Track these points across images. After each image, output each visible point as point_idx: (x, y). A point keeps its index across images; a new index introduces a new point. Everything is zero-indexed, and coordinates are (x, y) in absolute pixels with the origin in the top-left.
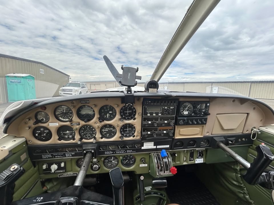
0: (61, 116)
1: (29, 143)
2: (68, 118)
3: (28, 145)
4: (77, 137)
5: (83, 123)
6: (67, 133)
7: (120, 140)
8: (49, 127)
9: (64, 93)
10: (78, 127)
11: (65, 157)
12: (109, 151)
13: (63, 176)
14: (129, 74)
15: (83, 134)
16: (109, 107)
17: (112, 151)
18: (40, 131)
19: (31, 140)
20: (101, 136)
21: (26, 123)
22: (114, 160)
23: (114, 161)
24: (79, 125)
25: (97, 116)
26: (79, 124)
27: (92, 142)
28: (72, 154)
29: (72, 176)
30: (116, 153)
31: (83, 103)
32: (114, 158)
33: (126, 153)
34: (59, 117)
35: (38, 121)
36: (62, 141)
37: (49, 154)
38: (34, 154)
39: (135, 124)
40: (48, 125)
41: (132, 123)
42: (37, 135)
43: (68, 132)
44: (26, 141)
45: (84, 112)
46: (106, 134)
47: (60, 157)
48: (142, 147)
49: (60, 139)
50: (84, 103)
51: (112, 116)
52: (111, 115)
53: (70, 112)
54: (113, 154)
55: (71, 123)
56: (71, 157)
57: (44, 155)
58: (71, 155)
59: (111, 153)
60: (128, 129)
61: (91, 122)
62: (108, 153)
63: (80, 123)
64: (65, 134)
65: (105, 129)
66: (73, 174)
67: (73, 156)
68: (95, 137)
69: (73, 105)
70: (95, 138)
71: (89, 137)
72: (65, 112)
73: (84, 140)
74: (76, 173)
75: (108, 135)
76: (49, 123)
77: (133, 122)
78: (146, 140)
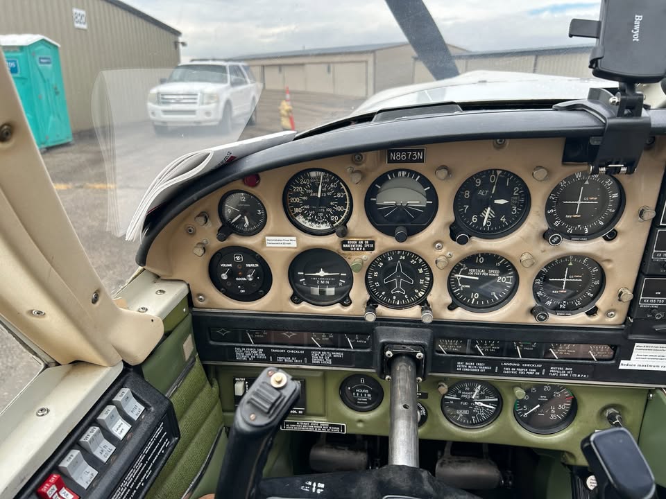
0: (303, 214)
1: (196, 302)
2: (329, 219)
3: (194, 309)
4: (359, 294)
5: (386, 242)
6: (319, 277)
7: (532, 320)
8: (264, 252)
9: (166, 112)
10: (367, 256)
11: (310, 362)
12: (475, 361)
13: (296, 429)
14: (638, 19)
15: (377, 284)
16: (495, 180)
17: (487, 362)
18: (230, 265)
19: (204, 293)
20: (449, 300)
21: (191, 232)
22: (481, 397)
23: (484, 402)
24: (373, 249)
25: (444, 215)
26: (370, 246)
27: (420, 321)
28: (336, 355)
29: (324, 431)
30: (500, 373)
31: (396, 161)
32: (481, 390)
33: (547, 376)
34: (297, 214)
35: (227, 229)
36: (304, 305)
37: (256, 348)
38: (212, 343)
39: (609, 261)
40: (263, 242)
41: (599, 254)
42: (224, 277)
43: (322, 273)
44: (189, 297)
45: (390, 198)
46: (466, 293)
47: (293, 363)
48: (622, 362)
49: (296, 299)
50: (401, 161)
51: (503, 219)
52: (498, 216)
53: (339, 195)
54: (487, 372)
55: (342, 239)
56: (328, 365)
57: (241, 347)
58: (332, 358)
59: (483, 368)
60: (565, 280)
61: (420, 242)
62: (470, 366)
63: (376, 244)
64: (312, 282)
65: (465, 273)
66: (330, 425)
67: (336, 362)
68: (426, 301)
69: (356, 168)
70: (424, 304)
71: (400, 297)
72: (319, 196)
73: (382, 310)
74: (339, 426)
75: (477, 296)
76: (267, 238)
77: (602, 250)
78: (651, 332)
